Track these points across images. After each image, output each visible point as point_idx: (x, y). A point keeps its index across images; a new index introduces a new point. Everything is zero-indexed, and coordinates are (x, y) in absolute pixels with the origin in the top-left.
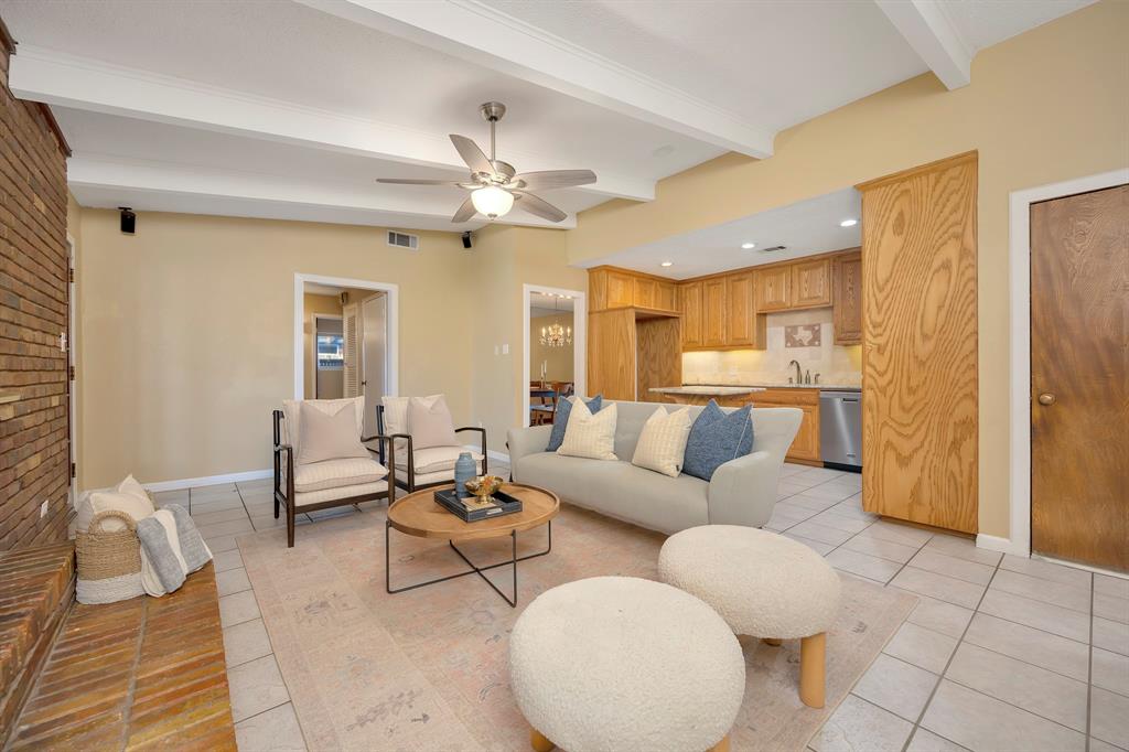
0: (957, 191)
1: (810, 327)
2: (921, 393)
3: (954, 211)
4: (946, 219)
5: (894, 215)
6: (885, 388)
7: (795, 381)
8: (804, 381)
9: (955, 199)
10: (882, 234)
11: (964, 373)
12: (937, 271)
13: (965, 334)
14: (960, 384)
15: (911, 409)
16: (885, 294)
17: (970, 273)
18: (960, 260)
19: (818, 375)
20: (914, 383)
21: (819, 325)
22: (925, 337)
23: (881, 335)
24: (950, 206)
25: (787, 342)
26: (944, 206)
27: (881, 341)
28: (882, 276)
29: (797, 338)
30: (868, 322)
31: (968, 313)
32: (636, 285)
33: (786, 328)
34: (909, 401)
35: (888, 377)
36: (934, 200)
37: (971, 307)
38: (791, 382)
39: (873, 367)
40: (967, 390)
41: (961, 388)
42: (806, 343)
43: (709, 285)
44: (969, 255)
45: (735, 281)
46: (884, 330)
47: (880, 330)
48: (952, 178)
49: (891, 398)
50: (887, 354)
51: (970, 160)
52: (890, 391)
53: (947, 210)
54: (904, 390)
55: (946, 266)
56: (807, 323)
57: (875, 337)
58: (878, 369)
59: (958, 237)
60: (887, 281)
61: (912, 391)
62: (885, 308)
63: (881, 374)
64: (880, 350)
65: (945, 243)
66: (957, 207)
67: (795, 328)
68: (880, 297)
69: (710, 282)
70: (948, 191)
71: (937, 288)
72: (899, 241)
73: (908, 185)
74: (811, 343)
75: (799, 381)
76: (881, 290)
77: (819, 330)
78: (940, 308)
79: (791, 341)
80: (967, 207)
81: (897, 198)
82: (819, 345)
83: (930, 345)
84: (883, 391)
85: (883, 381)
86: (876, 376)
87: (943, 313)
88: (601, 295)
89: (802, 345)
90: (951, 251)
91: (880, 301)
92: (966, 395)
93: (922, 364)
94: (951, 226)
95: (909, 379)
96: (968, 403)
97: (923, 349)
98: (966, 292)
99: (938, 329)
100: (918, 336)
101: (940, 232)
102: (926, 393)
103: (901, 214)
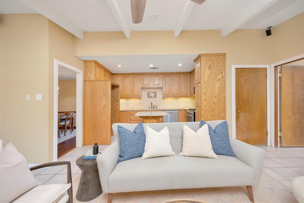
0: (221, 62)
1: (154, 93)
2: (214, 111)
3: (221, 66)
4: (219, 68)
5: (208, 64)
6: (207, 110)
7: (150, 108)
8: (153, 108)
9: (221, 64)
10: (206, 69)
11: (223, 106)
12: (217, 81)
13: (223, 97)
14: (222, 109)
15: (212, 115)
16: (206, 85)
17: (224, 82)
18: (222, 79)
19: (157, 106)
20: (213, 109)
21: (156, 92)
22: (215, 97)
23: (206, 96)
24: (220, 65)
25: (147, 97)
26: (219, 65)
27: (206, 98)
28: (206, 80)
29: (150, 95)
30: (203, 92)
31: (223, 92)
32: (103, 72)
33: (148, 92)
34: (212, 113)
35: (207, 107)
36: (217, 63)
37: (224, 90)
38: (149, 108)
39: (204, 105)
40: (223, 110)
41: (222, 110)
42: (153, 97)
43: (125, 77)
44: (224, 78)
45: (134, 76)
46: (206, 95)
47: (205, 95)
48: (220, 58)
49: (208, 113)
50: (207, 101)
51: (224, 55)
52: (208, 111)
53: (219, 66)
54: (211, 111)
55: (219, 80)
56: (153, 91)
57: (204, 97)
58: (205, 105)
59: (222, 73)
60: (207, 82)
61: (212, 111)
62: (207, 89)
63: (206, 107)
64: (205, 100)
65: (219, 74)
66: (221, 65)
67: (150, 93)
68: (206, 86)
69: (125, 76)
70: (219, 62)
71: (218, 85)
72: (209, 72)
73: (211, 57)
74: (154, 97)
75: (152, 108)
76: (206, 84)
77: (156, 93)
78: (218, 90)
79: (149, 96)
80: (223, 66)
81: (209, 60)
82: (156, 98)
83: (216, 99)
84: (206, 111)
85: (206, 109)
86: (204, 107)
87: (219, 92)
88: (92, 73)
89: (152, 98)
90: (220, 76)
91: (205, 87)
92: (223, 111)
93: (214, 104)
94: (220, 70)
95: (212, 107)
96: (223, 113)
97: (215, 100)
98: (223, 87)
99: (218, 95)
100: (214, 97)
101: (218, 71)
102: (216, 111)
103: (210, 64)
